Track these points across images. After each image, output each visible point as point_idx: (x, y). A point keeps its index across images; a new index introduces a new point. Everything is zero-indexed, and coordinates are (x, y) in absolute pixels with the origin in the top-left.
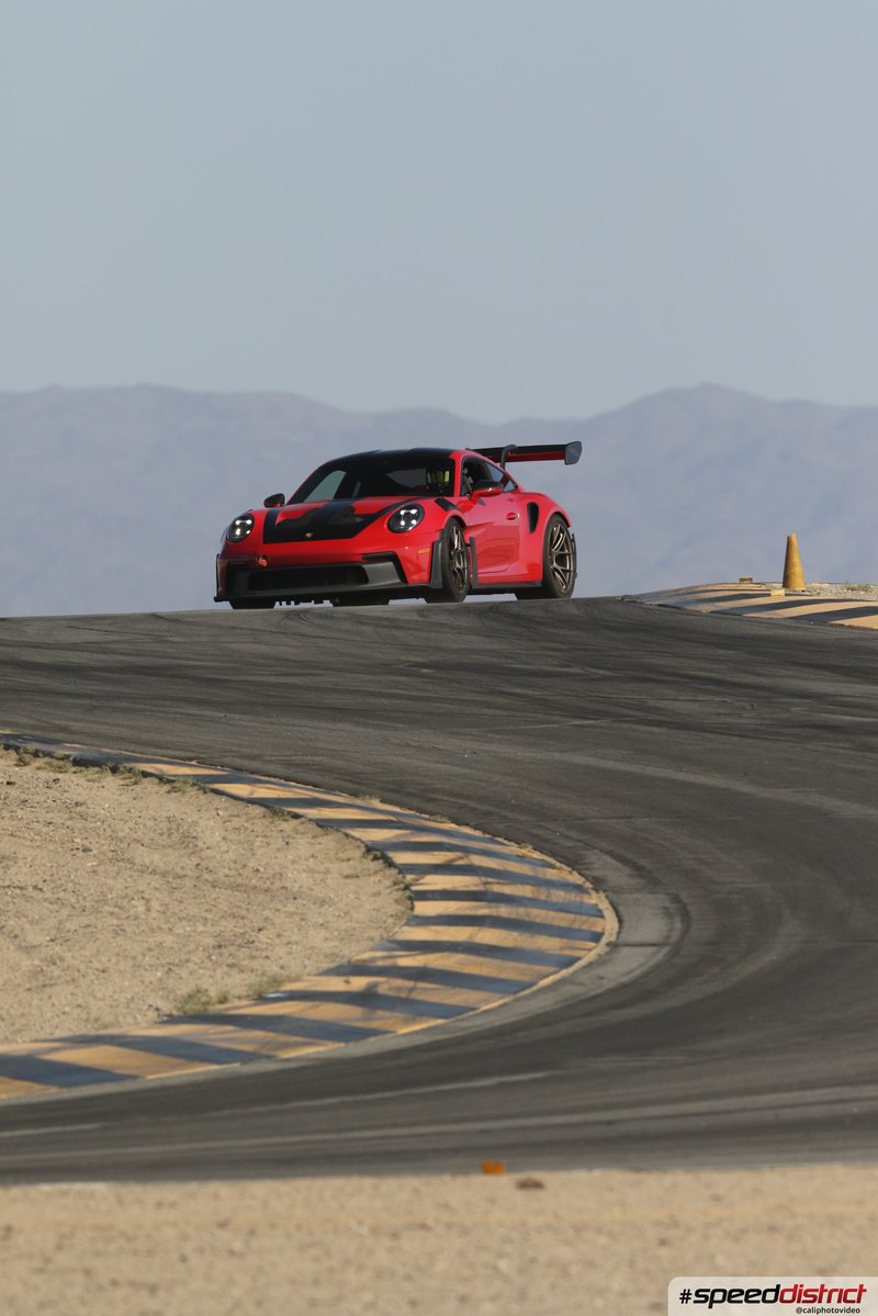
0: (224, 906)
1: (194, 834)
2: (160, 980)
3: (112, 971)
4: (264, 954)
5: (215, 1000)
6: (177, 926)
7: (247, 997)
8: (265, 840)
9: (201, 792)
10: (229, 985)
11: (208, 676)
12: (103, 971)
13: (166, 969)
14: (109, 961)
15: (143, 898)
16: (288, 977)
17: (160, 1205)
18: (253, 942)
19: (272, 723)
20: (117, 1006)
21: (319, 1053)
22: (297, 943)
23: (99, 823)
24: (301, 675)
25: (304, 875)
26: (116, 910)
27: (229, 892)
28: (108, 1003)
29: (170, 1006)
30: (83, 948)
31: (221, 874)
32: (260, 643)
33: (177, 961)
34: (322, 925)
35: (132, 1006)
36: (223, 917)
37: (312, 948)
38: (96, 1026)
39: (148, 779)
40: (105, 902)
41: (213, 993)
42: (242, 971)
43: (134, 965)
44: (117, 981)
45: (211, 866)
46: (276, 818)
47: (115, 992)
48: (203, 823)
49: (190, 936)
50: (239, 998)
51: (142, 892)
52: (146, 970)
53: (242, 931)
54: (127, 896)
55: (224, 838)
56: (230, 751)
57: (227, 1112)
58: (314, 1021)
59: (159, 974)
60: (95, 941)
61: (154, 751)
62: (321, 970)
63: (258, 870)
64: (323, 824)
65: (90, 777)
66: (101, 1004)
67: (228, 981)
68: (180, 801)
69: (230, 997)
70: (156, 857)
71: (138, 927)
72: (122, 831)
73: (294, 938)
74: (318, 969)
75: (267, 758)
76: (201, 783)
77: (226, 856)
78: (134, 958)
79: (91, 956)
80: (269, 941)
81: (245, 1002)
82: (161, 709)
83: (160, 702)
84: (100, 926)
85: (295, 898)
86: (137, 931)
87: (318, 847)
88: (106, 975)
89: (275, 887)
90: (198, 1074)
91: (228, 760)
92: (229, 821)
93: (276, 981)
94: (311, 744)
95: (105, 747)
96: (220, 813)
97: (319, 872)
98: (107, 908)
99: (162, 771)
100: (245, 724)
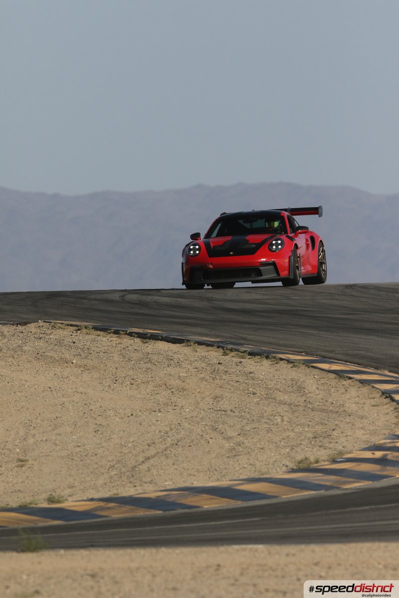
0: (317, 419)
1: (304, 386)
2: (288, 453)
3: (266, 449)
4: (336, 441)
5: (313, 462)
6: (296, 428)
7: (328, 460)
8: (336, 389)
9: (307, 367)
10: (319, 455)
11: (310, 315)
12: (262, 449)
13: (290, 448)
14: (265, 444)
15: (280, 415)
16: (347, 451)
17: (288, 555)
18: (330, 435)
19: (340, 336)
20: (269, 464)
21: (360, 486)
22: (350, 436)
23: (260, 382)
24: (352, 314)
25: (354, 405)
26: (268, 421)
27: (320, 413)
28: (264, 463)
29: (293, 465)
30: (253, 438)
31: (316, 405)
32: (333, 299)
33: (296, 444)
34: (362, 428)
35: (275, 464)
36: (317, 424)
37: (357, 438)
38: (259, 473)
39: (283, 361)
40: (263, 417)
41: (312, 459)
42: (325, 449)
43: (276, 446)
44: (268, 453)
45: (312, 402)
46: (341, 379)
47: (267, 458)
48: (307, 381)
49: (301, 433)
50: (324, 461)
51: (280, 413)
52: (282, 448)
53: (325, 430)
54: (273, 414)
55: (317, 388)
56: (320, 349)
57: (318, 513)
58: (358, 472)
59: (288, 450)
60: (258, 435)
61: (284, 348)
62: (361, 448)
63: (333, 403)
64: (362, 382)
65: (256, 361)
66: (261, 463)
67: (319, 453)
68: (297, 372)
69: (320, 461)
70: (286, 397)
71: (278, 428)
72: (271, 385)
73: (349, 433)
74: (360, 448)
75: (337, 352)
76: (307, 363)
77: (318, 397)
78: (276, 443)
79: (257, 442)
80: (338, 435)
81: (327, 463)
82: (289, 329)
83: (288, 326)
84: (260, 428)
85: (350, 416)
86: (277, 430)
87: (360, 392)
88: (263, 450)
89: (340, 410)
90: (304, 495)
91: (319, 353)
92: (319, 380)
93: (341, 453)
94: (357, 345)
95: (263, 347)
96: (316, 377)
97: (361, 404)
98: (264, 420)
99: (289, 358)
100: (327, 336)
